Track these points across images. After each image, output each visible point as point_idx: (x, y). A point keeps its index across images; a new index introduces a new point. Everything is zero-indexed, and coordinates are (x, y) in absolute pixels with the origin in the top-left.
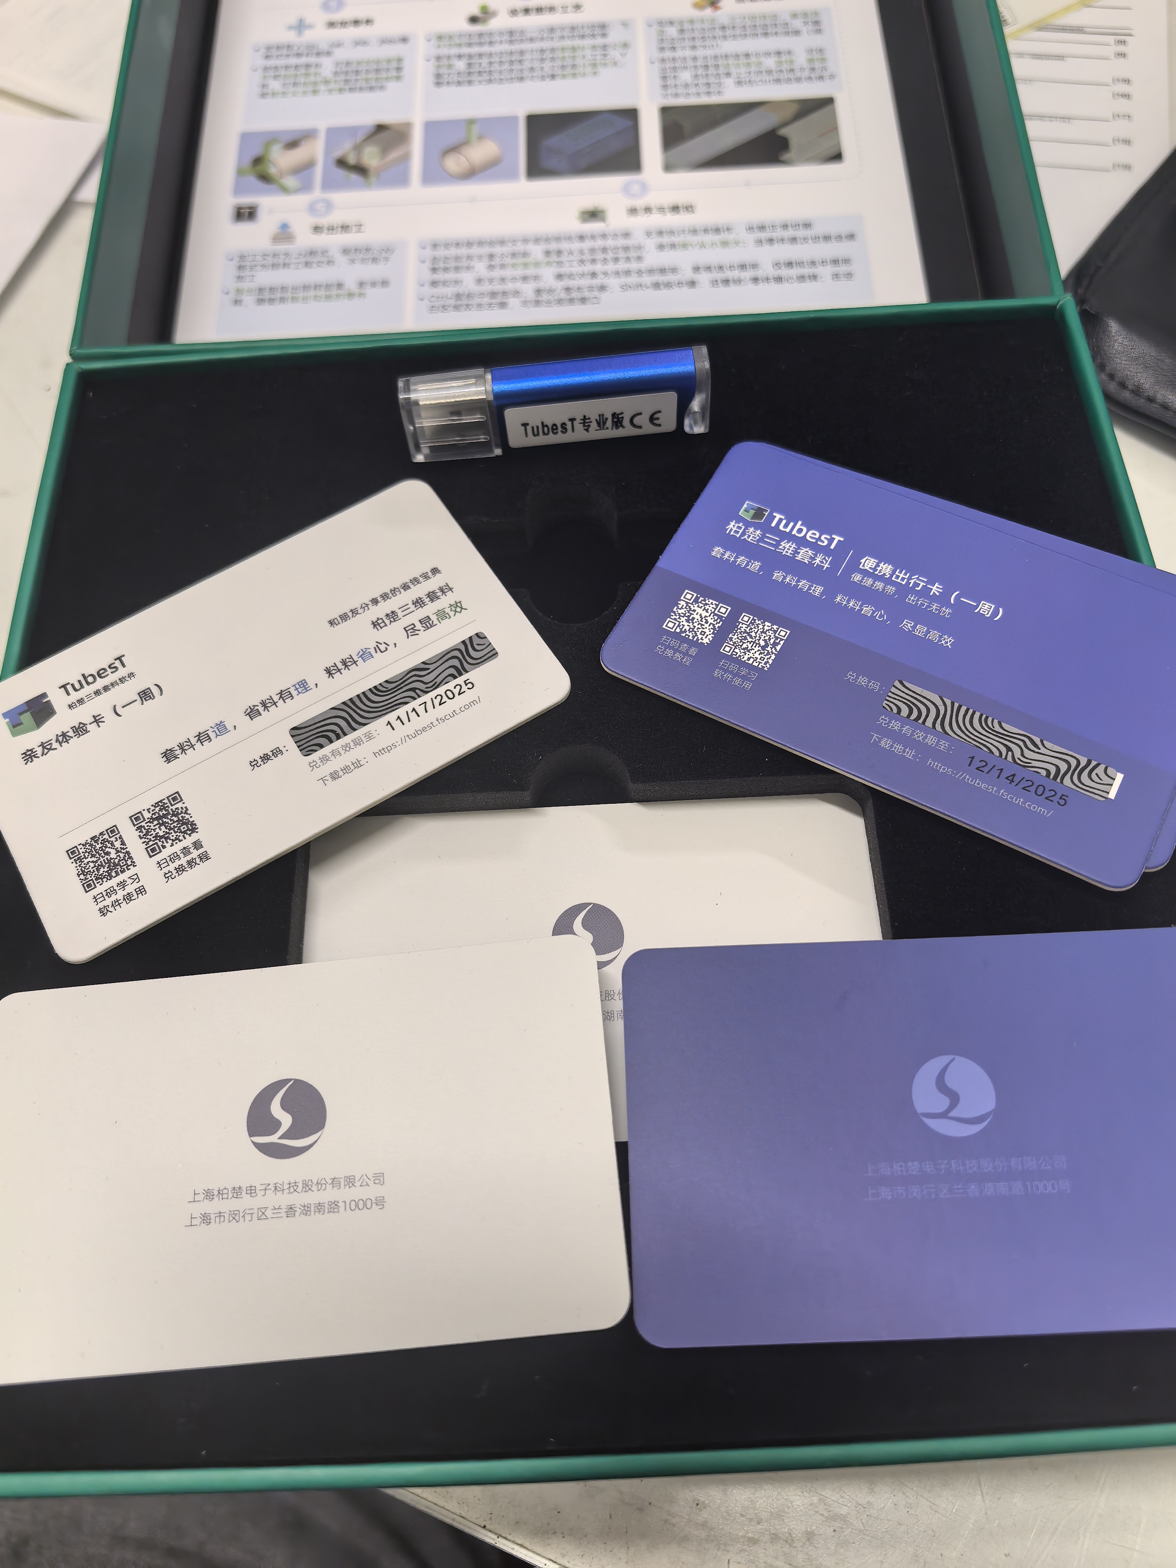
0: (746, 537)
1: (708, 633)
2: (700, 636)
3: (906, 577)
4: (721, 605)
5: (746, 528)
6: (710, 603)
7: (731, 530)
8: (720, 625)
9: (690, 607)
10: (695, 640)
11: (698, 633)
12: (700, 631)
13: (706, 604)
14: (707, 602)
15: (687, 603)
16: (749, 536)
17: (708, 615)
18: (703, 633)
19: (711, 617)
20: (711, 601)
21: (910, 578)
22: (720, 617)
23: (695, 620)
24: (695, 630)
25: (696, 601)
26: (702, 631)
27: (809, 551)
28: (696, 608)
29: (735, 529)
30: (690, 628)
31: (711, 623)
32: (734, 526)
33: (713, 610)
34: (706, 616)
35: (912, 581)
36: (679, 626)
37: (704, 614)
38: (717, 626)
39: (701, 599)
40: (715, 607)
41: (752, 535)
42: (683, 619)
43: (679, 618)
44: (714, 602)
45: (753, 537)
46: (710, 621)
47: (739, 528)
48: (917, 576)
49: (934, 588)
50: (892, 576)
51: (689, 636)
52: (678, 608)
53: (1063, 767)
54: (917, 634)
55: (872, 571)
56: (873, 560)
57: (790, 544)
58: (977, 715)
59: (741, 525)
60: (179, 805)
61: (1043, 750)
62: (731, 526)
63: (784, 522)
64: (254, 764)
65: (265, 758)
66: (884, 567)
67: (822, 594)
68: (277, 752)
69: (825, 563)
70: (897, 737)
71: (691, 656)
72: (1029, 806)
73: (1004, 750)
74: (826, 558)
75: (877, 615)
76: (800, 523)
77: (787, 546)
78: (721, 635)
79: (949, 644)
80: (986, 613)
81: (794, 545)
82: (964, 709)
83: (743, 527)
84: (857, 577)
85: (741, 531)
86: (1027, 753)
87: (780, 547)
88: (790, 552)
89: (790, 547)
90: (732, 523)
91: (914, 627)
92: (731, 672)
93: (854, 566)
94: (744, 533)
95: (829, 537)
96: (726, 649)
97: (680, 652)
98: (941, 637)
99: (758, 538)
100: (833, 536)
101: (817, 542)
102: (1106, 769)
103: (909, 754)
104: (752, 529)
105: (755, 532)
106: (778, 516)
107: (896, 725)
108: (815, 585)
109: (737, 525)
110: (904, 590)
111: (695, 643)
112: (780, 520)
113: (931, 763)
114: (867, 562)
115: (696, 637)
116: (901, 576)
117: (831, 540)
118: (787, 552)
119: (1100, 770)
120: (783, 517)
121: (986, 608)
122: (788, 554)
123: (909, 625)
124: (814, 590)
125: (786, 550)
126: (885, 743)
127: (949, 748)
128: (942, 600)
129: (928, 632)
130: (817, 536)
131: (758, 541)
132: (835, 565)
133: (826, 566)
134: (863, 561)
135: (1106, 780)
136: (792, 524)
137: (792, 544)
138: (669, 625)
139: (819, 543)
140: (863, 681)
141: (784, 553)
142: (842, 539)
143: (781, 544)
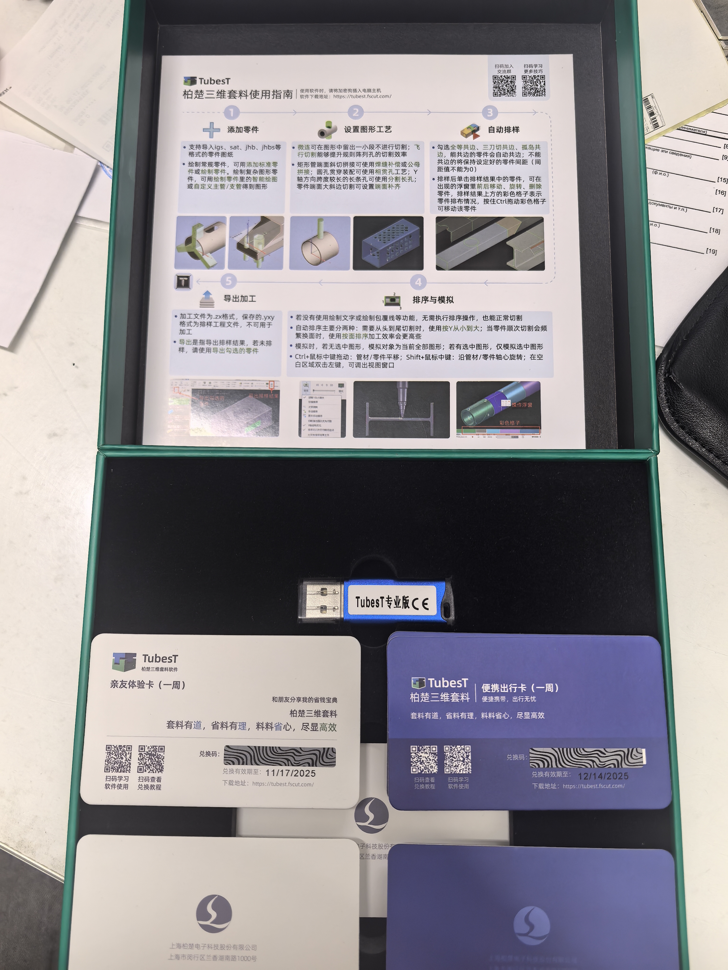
0: (422, 700)
1: (434, 766)
2: (431, 769)
3: (507, 687)
4: (431, 746)
5: (420, 695)
6: (426, 748)
7: (413, 699)
8: (437, 758)
9: (417, 755)
10: (430, 773)
11: (429, 768)
12: (429, 766)
13: (425, 749)
14: (424, 748)
15: (415, 753)
16: (424, 699)
17: (428, 755)
18: (432, 767)
19: (431, 756)
20: (426, 746)
21: (509, 687)
22: (435, 754)
23: (424, 762)
24: (427, 767)
25: (419, 750)
26: (431, 766)
27: (456, 694)
28: (421, 754)
29: (415, 698)
30: (425, 767)
31: (433, 760)
32: (413, 696)
33: (429, 751)
34: (428, 757)
35: (510, 689)
36: (418, 768)
37: (426, 755)
38: (436, 759)
39: (421, 747)
40: (429, 749)
41: (425, 698)
42: (418, 764)
43: (417, 764)
44: (428, 746)
45: (426, 698)
46: (432, 758)
47: (416, 696)
48: (511, 684)
49: (522, 687)
50: (500, 690)
51: (426, 772)
52: (413, 759)
53: (619, 758)
54: (526, 718)
55: (490, 692)
56: (487, 685)
57: (445, 694)
58: (572, 750)
59: (416, 694)
60: (162, 754)
61: (607, 754)
62: (412, 697)
63: (435, 681)
64: (202, 753)
65: (208, 754)
66: (494, 686)
67: (474, 717)
68: (214, 754)
69: (466, 697)
70: (544, 780)
71: (433, 783)
72: (614, 786)
73: (591, 763)
74: (466, 694)
75: (504, 716)
76: (443, 679)
77: (445, 697)
78: (441, 764)
79: (543, 717)
80: (551, 690)
81: (447, 694)
82: (565, 749)
83: (418, 694)
84: (485, 699)
85: (418, 698)
86: (602, 759)
87: (442, 698)
88: (447, 699)
89: (446, 696)
90: (412, 695)
91: (523, 715)
92: (456, 783)
93: (481, 694)
94: (420, 699)
95: (461, 681)
96: (447, 771)
97: (427, 783)
98: (537, 714)
99: (428, 698)
100: (463, 679)
101: (457, 686)
102: (637, 750)
103: (554, 786)
104: (423, 694)
105: (425, 695)
106: (431, 680)
107: (541, 774)
108: (468, 713)
109: (415, 694)
110: (510, 695)
111: (431, 775)
112: (433, 682)
113: (564, 786)
114: (485, 688)
115: (430, 771)
116: (504, 688)
117: (462, 683)
118: (446, 700)
119: (635, 752)
120: (434, 679)
121: (549, 687)
122: (447, 701)
123: (520, 714)
124: (469, 716)
125: (445, 699)
126: (541, 786)
127: (569, 775)
128: (528, 692)
129: (531, 715)
130: (455, 683)
131: (429, 700)
132: (471, 696)
133: (468, 699)
134: (483, 687)
135: (639, 756)
136: (440, 681)
137: (446, 694)
138: (414, 770)
139: (458, 687)
140: (515, 757)
141: (445, 701)
142: (467, 679)
143: (441, 696)
